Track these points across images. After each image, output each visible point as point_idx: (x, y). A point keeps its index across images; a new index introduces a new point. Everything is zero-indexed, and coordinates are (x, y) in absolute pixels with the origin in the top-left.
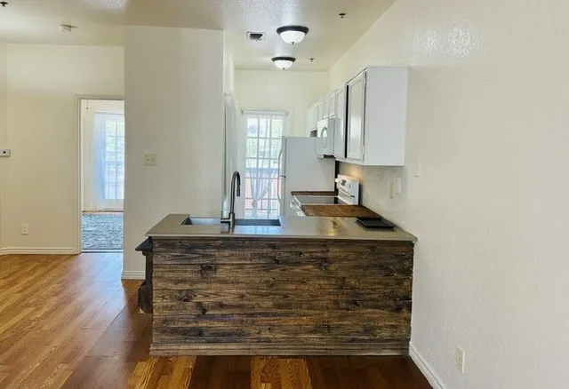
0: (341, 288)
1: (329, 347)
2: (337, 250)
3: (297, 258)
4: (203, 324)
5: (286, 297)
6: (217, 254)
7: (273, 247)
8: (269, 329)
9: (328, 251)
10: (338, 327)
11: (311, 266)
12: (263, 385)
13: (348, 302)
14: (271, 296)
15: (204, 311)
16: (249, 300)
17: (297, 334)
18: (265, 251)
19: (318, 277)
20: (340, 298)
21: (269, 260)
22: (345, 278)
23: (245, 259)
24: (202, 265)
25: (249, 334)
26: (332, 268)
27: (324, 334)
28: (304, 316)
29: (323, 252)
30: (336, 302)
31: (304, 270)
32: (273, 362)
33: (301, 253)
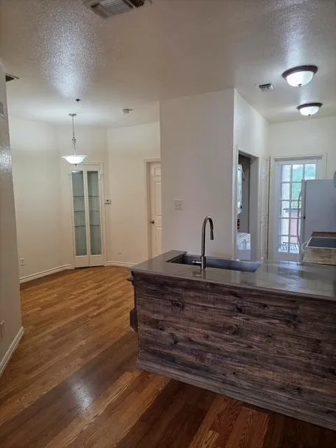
0: (315, 351)
1: (299, 410)
2: (308, 308)
3: (261, 311)
4: (175, 352)
5: (250, 347)
6: (184, 293)
7: (235, 295)
8: (234, 373)
9: (297, 308)
10: (311, 392)
11: (277, 321)
12: (211, 432)
13: (323, 369)
14: (235, 343)
15: (176, 342)
16: (213, 341)
17: (262, 386)
18: (227, 298)
19: (287, 334)
20: (312, 362)
21: (231, 307)
22: (319, 341)
23: (209, 303)
24: (172, 301)
25: (215, 373)
26: (303, 328)
27: (294, 395)
28: (270, 370)
29: (291, 308)
30: (308, 366)
31: (269, 323)
32: (236, 407)
33: (265, 306)
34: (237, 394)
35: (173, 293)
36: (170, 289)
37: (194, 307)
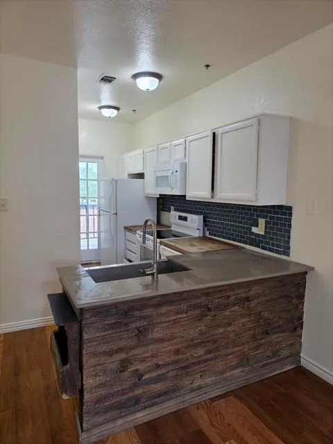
1: (248, 377)
3: (226, 302)
4: (139, 391)
5: (215, 341)
6: (154, 313)
7: (207, 295)
8: (201, 376)
9: (250, 290)
10: (255, 356)
11: (236, 307)
13: (262, 333)
14: (203, 345)
15: (140, 377)
16: (183, 353)
17: (224, 373)
18: (199, 300)
19: (242, 316)
20: (257, 331)
21: (202, 309)
22: (261, 312)
23: (181, 313)
24: (138, 328)
25: (183, 387)
26: (252, 305)
27: (244, 367)
28: (230, 354)
29: (246, 292)
30: (254, 336)
33: (229, 297)
34: (205, 395)
35: (141, 318)
36: (137, 313)
37: (165, 325)
